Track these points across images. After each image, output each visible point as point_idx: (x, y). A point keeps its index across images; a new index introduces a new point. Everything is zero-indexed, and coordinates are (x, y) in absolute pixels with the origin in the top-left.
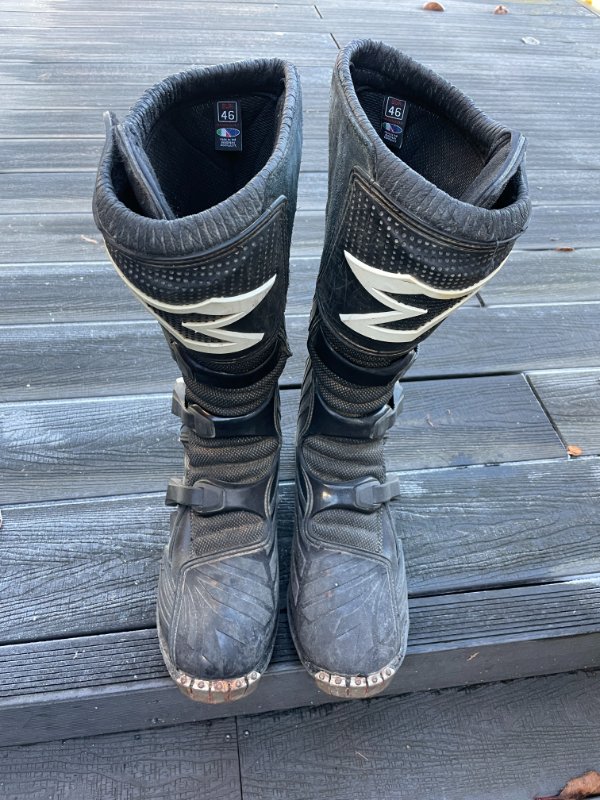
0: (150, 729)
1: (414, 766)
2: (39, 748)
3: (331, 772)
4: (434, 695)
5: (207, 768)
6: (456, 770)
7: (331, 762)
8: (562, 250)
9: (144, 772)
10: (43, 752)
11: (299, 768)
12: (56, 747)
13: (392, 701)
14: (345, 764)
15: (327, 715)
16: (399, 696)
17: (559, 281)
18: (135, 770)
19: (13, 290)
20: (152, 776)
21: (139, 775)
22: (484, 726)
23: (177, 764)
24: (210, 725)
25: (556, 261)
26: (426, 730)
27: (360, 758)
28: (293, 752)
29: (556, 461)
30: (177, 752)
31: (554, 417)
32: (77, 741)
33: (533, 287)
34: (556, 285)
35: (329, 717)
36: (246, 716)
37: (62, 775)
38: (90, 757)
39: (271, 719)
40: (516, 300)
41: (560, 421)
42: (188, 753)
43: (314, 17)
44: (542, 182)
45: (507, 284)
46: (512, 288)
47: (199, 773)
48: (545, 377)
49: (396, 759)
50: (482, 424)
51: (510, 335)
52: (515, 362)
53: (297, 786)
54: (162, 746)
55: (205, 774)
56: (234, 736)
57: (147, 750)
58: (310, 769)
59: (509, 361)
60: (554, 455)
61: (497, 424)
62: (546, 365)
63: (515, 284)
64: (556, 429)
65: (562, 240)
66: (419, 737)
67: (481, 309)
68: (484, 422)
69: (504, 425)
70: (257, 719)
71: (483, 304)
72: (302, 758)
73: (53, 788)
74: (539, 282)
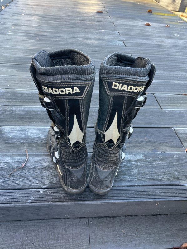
0: (64, 218)
1: (139, 235)
2: (33, 221)
3: (115, 235)
4: (144, 217)
5: (80, 231)
6: (150, 238)
7: (115, 232)
8: (184, 95)
9: (62, 230)
10: (34, 222)
11: (106, 233)
12: (38, 221)
13: (133, 217)
14: (119, 233)
15: (114, 219)
16: (134, 216)
17: (184, 103)
18: (60, 229)
19: (30, 97)
20: (65, 231)
21: (61, 231)
22: (159, 226)
23: (72, 229)
24: (81, 219)
25: (183, 98)
26: (142, 226)
27: (123, 232)
28: (104, 229)
29: (182, 153)
30: (71, 226)
31: (181, 141)
32: (44, 220)
33: (176, 105)
34: (182, 105)
35: (114, 220)
36: (91, 217)
37: (39, 229)
38: (48, 225)
39: (98, 219)
40: (171, 108)
41: (183, 142)
42: (75, 226)
43: (113, 26)
44: (179, 75)
45: (168, 103)
46: (170, 104)
47: (78, 232)
48: (179, 130)
49: (133, 233)
50: (161, 141)
51: (169, 117)
52: (170, 125)
53: (105, 238)
54: (67, 223)
55: (79, 232)
56: (88, 223)
57: (63, 224)
58: (109, 234)
59: (169, 124)
60: (181, 151)
61: (165, 141)
62: (179, 126)
63: (170, 103)
64: (182, 144)
65: (185, 92)
66: (140, 228)
67: (161, 110)
68: (161, 140)
69: (167, 142)
70: (94, 219)
71: (161, 108)
72: (107, 230)
73: (37, 233)
74: (178, 103)
